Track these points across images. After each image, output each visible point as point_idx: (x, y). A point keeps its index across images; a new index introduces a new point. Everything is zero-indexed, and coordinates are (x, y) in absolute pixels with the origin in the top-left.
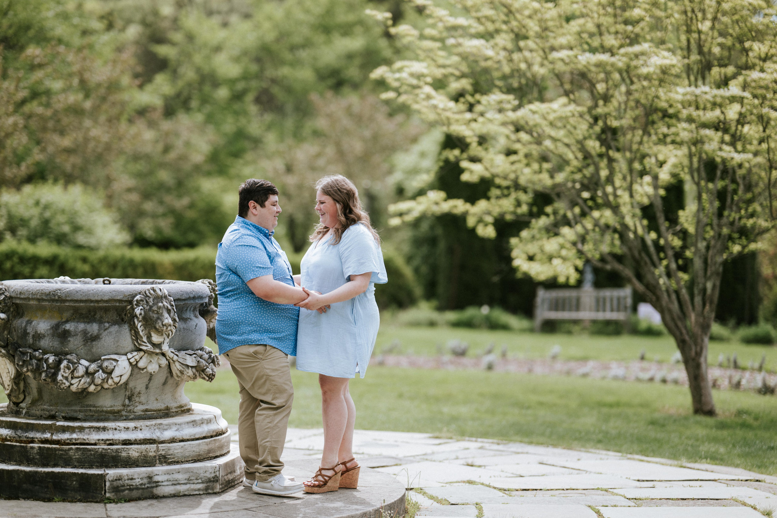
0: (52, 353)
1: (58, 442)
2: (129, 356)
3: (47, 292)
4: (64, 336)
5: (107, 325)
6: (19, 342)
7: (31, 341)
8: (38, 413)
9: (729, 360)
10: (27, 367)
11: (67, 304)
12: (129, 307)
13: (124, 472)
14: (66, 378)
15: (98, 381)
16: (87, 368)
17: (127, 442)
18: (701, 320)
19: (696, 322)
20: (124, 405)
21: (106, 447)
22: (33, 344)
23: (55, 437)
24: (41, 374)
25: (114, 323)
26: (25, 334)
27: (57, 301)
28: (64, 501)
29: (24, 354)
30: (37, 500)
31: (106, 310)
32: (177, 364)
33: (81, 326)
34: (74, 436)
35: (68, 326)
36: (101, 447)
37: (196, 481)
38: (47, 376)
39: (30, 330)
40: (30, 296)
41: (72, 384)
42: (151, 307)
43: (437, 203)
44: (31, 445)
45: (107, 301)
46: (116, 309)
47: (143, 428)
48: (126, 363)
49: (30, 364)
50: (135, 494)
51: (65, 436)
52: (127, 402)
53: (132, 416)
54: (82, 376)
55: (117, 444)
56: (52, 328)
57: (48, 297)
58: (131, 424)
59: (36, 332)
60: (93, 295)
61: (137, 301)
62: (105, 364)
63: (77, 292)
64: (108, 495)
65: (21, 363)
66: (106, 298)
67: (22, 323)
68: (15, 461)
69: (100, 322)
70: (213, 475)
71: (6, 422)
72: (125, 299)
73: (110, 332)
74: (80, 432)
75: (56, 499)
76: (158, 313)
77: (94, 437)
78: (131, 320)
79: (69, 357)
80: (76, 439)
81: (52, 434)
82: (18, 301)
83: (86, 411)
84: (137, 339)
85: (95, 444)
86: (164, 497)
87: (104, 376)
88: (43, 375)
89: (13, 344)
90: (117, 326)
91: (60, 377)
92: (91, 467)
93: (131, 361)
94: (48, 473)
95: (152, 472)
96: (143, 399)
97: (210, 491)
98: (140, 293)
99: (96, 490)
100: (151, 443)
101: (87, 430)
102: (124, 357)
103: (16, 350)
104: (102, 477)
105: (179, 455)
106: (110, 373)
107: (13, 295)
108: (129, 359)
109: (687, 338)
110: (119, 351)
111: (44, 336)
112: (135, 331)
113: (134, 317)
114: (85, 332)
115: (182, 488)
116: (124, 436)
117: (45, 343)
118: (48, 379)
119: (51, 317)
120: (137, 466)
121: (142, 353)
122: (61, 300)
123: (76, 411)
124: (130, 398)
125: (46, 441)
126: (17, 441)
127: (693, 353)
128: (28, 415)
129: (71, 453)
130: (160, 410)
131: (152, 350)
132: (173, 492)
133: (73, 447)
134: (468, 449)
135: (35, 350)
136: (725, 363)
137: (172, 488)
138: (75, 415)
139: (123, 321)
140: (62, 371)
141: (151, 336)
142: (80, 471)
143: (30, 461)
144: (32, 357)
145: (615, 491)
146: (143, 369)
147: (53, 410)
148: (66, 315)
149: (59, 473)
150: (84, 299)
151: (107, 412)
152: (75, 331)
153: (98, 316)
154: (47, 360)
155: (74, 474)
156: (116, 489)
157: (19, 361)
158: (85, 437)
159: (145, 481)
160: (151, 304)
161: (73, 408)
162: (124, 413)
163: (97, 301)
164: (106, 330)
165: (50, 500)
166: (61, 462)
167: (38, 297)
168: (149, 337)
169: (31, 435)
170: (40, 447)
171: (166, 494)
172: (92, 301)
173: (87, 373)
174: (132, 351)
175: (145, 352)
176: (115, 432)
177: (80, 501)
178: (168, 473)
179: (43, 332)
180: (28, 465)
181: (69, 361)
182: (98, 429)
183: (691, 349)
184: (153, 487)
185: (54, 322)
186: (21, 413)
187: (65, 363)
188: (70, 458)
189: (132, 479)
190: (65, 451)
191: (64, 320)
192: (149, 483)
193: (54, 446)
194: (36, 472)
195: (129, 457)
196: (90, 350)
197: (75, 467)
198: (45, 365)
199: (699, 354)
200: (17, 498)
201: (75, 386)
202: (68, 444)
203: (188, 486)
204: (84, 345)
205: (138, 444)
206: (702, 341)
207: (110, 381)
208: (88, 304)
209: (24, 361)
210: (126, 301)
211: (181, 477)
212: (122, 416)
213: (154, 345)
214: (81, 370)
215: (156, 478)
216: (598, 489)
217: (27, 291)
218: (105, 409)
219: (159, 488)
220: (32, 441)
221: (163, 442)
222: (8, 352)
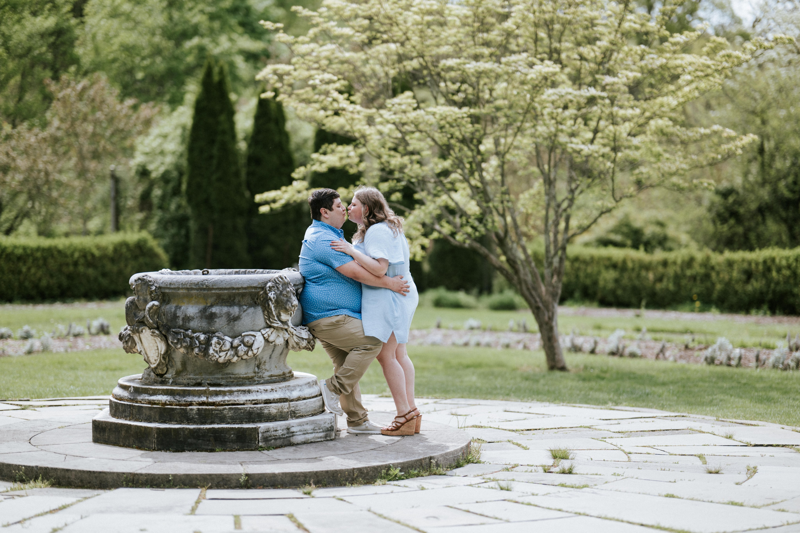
0: (200, 332)
1: (213, 404)
2: (263, 332)
3: (196, 282)
4: (211, 317)
5: (245, 307)
6: (169, 324)
7: (181, 323)
8: (185, 381)
9: (519, 325)
10: (181, 344)
11: (213, 292)
12: (262, 292)
13: (271, 425)
14: (216, 352)
15: (241, 353)
16: (232, 343)
17: (267, 402)
18: (551, 289)
19: (547, 291)
20: (255, 372)
21: (252, 406)
22: (183, 325)
23: (210, 400)
24: (193, 349)
25: (250, 306)
26: (175, 317)
27: (204, 289)
28: (224, 450)
29: (177, 333)
30: (201, 451)
31: (243, 295)
32: (295, 337)
33: (225, 309)
34: (226, 398)
35: (214, 310)
36: (248, 406)
37: (319, 431)
38: (200, 350)
39: (179, 313)
40: (181, 286)
41: (220, 357)
42: (281, 292)
43: (299, 192)
44: (190, 407)
45: (245, 288)
46: (251, 294)
47: (278, 389)
48: (261, 338)
49: (184, 342)
50: (279, 442)
51: (219, 399)
52: (256, 369)
53: (262, 381)
54: (229, 350)
55: (260, 404)
56: (201, 311)
57: (197, 287)
58: (269, 387)
59: (186, 315)
60: (235, 283)
61: (269, 287)
62: (246, 339)
63: (222, 281)
64: (260, 444)
65: (175, 341)
66: (245, 286)
67: (171, 308)
68: (176, 421)
69: (240, 305)
70: (330, 425)
71: (163, 390)
72: (260, 286)
73: (248, 314)
74: (230, 394)
75: (217, 450)
76: (287, 297)
77: (242, 398)
78: (265, 303)
79: (217, 334)
80: (228, 401)
81: (207, 398)
82: (167, 291)
83: (226, 378)
84: (269, 317)
85: (244, 404)
86: (298, 444)
87: (246, 349)
88: (196, 350)
89: (164, 326)
90: (252, 308)
91: (211, 351)
92: (241, 423)
93: (265, 336)
94: (210, 429)
95: (289, 424)
96: (267, 367)
97: (328, 438)
98: (270, 281)
99: (251, 440)
100: (284, 402)
101: (236, 393)
102: (259, 333)
103: (168, 330)
104: (256, 430)
105: (303, 410)
106: (250, 347)
107: (163, 285)
108: (263, 335)
109: (540, 305)
110: (254, 329)
111: (193, 318)
112: (268, 312)
113: (268, 300)
114: (228, 314)
115: (309, 437)
116: (264, 397)
117: (193, 324)
118: (200, 354)
119: (197, 303)
120: (276, 420)
121: (272, 329)
122: (208, 288)
123: (218, 379)
124: (258, 367)
125: (203, 404)
126: (176, 405)
127: (546, 318)
128: (175, 383)
129: (225, 412)
130: (280, 376)
131: (282, 326)
132: (303, 440)
133: (227, 407)
134: (427, 404)
135: (187, 330)
136: (516, 328)
137: (303, 436)
138: (218, 382)
139: (256, 303)
140: (213, 346)
141: (280, 315)
142: (236, 426)
143: (190, 421)
144: (186, 336)
145: (597, 427)
146: (272, 342)
147: (199, 379)
148: (210, 301)
149: (219, 428)
150: (228, 287)
151: (244, 378)
152: (221, 314)
153: (236, 301)
154: (198, 338)
155: (232, 429)
156: (266, 439)
157: (173, 339)
158: (236, 399)
159: (285, 432)
160: (281, 289)
161: (216, 376)
162: (256, 379)
163: (238, 289)
164: (244, 311)
165: (212, 451)
166: (217, 420)
167: (188, 286)
168: (279, 316)
169: (189, 399)
170: (198, 409)
171: (299, 442)
172: (233, 289)
173: (232, 347)
174: (264, 328)
175: (274, 328)
176: (259, 394)
177: (239, 450)
178: (300, 425)
179: (192, 315)
180: (188, 424)
181: (218, 338)
182: (244, 392)
183: (544, 315)
184: (290, 437)
185: (201, 306)
186: (168, 382)
187: (214, 340)
188: (225, 416)
189: (276, 431)
190: (220, 410)
191: (209, 305)
192: (288, 433)
193: (211, 407)
194: (199, 429)
195: (270, 414)
196: (232, 328)
197: (228, 423)
198: (197, 342)
199: (551, 319)
200: (183, 450)
201: (223, 358)
202: (222, 405)
203: (313, 435)
204: (228, 324)
205: (275, 403)
206: (553, 307)
207: (250, 353)
208: (231, 291)
209: (178, 339)
210: (260, 288)
211: (309, 428)
212: (255, 381)
213: (282, 322)
214: (228, 346)
215: (293, 429)
216: (581, 427)
217: (177, 282)
218: (242, 376)
219: (294, 437)
220: (191, 404)
221: (292, 401)
222: (161, 332)
